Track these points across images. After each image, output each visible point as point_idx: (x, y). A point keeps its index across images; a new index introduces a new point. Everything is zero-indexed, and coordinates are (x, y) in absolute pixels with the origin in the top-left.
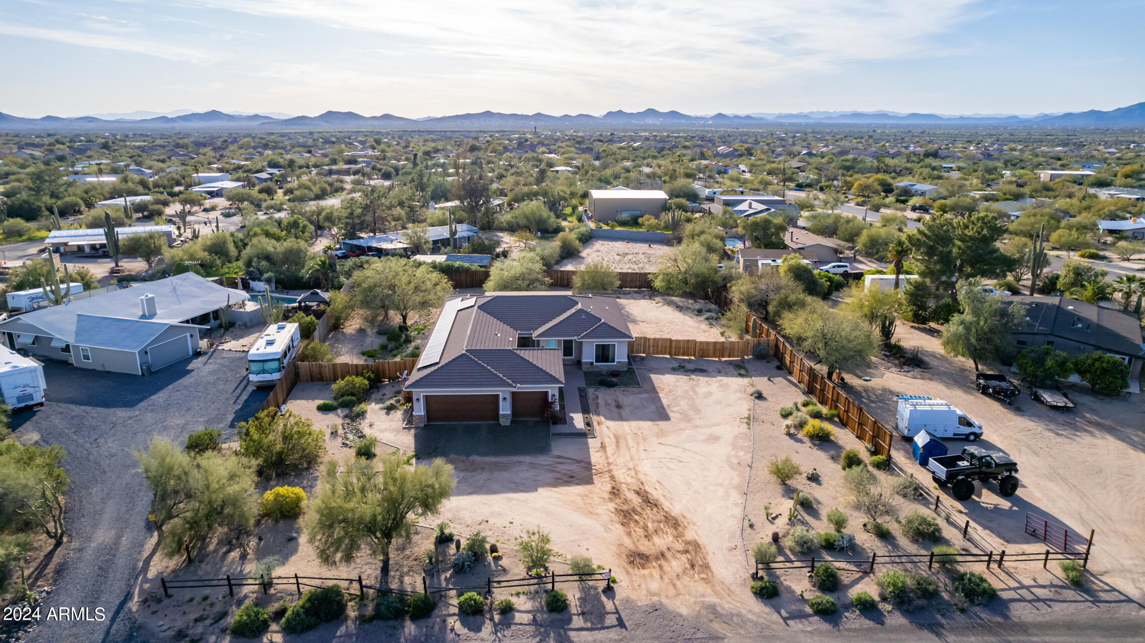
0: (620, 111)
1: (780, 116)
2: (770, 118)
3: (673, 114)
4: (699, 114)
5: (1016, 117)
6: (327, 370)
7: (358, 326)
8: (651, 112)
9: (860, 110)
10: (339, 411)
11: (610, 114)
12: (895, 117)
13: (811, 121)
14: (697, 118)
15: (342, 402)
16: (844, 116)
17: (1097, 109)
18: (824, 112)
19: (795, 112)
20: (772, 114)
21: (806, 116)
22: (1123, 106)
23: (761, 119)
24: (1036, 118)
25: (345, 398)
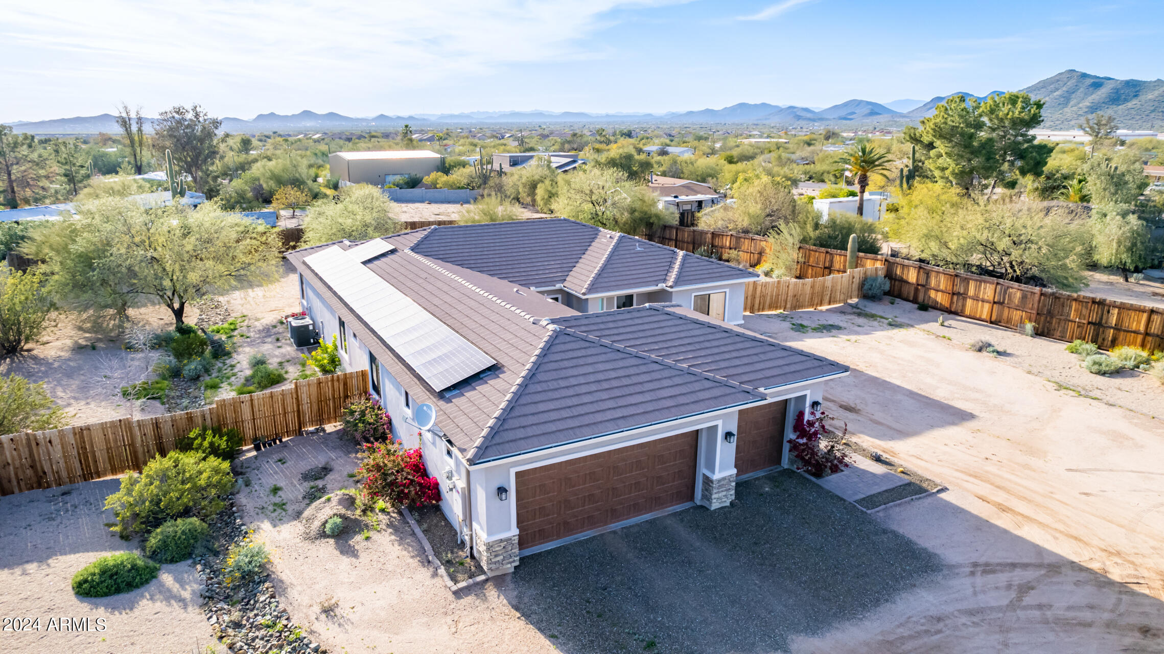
0: (272, 114)
1: (443, 117)
2: (433, 119)
3: (332, 116)
4: (360, 116)
5: (650, 115)
6: (57, 453)
7: (69, 343)
8: (307, 114)
9: (517, 110)
10: (167, 578)
11: (261, 117)
12: (550, 116)
13: (474, 121)
14: (358, 120)
15: (164, 545)
16: (504, 115)
17: (710, 108)
18: (484, 113)
19: (456, 113)
20: (434, 115)
21: (468, 116)
22: (728, 106)
23: (424, 119)
24: (666, 115)
25: (168, 528)
